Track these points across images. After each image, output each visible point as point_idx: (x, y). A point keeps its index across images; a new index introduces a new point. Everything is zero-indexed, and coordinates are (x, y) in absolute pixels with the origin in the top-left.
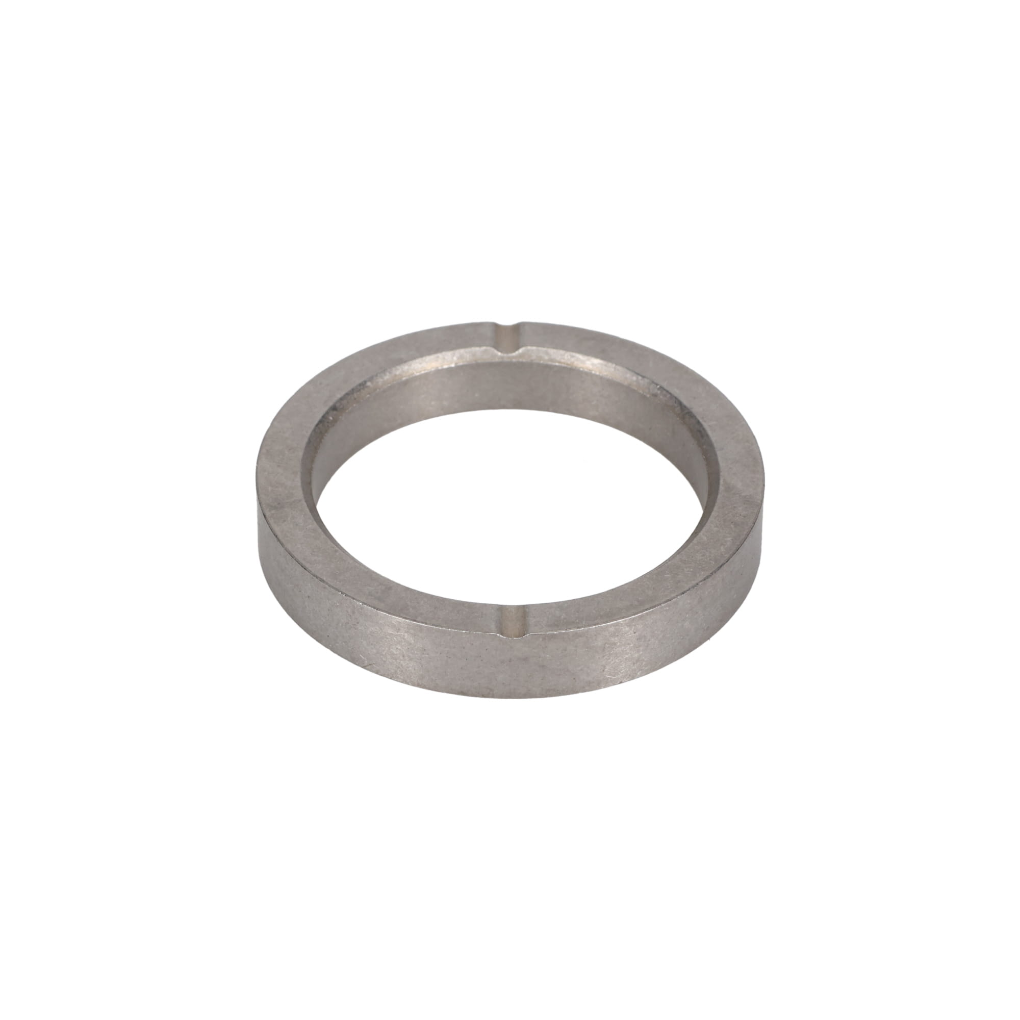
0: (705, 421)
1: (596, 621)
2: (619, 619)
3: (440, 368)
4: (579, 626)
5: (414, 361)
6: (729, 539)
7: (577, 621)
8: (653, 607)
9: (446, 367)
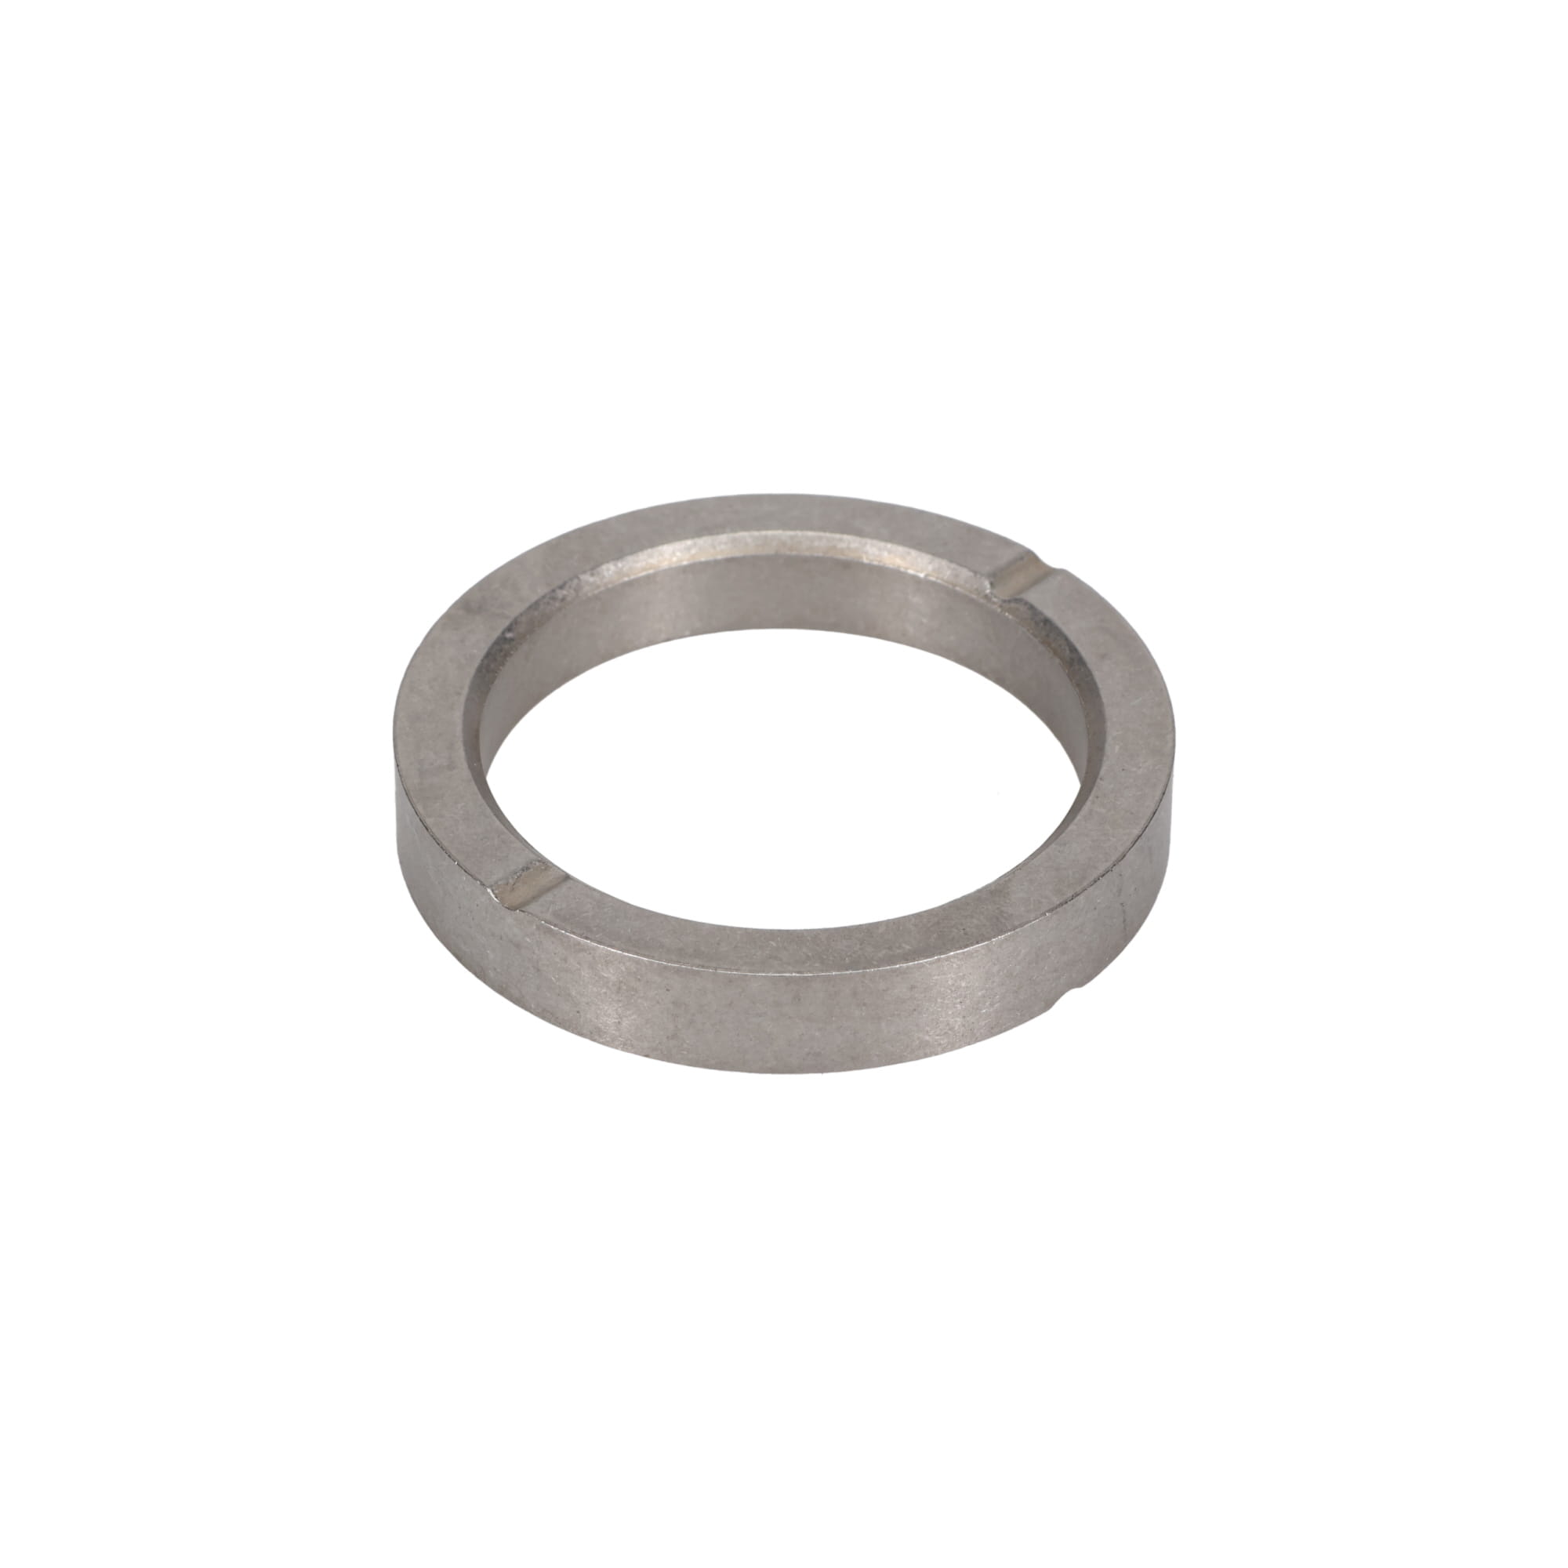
0: (1093, 803)
1: (614, 942)
2: (644, 956)
3: (902, 570)
4: (589, 936)
5: (875, 542)
6: (908, 947)
7: (595, 929)
8: (703, 967)
9: (911, 572)
